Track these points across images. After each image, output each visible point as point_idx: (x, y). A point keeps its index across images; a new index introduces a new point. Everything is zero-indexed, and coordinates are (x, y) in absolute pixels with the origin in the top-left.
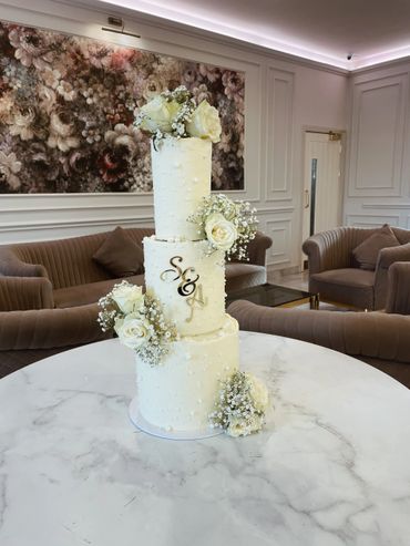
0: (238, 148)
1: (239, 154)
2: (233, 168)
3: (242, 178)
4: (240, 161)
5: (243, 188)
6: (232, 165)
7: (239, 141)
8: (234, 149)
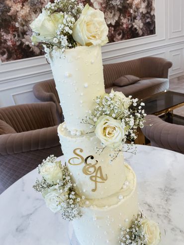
0: (151, 10)
1: (152, 13)
2: (149, 22)
3: (155, 27)
4: (153, 17)
5: (155, 33)
6: (148, 20)
7: (151, 5)
8: (149, 11)
